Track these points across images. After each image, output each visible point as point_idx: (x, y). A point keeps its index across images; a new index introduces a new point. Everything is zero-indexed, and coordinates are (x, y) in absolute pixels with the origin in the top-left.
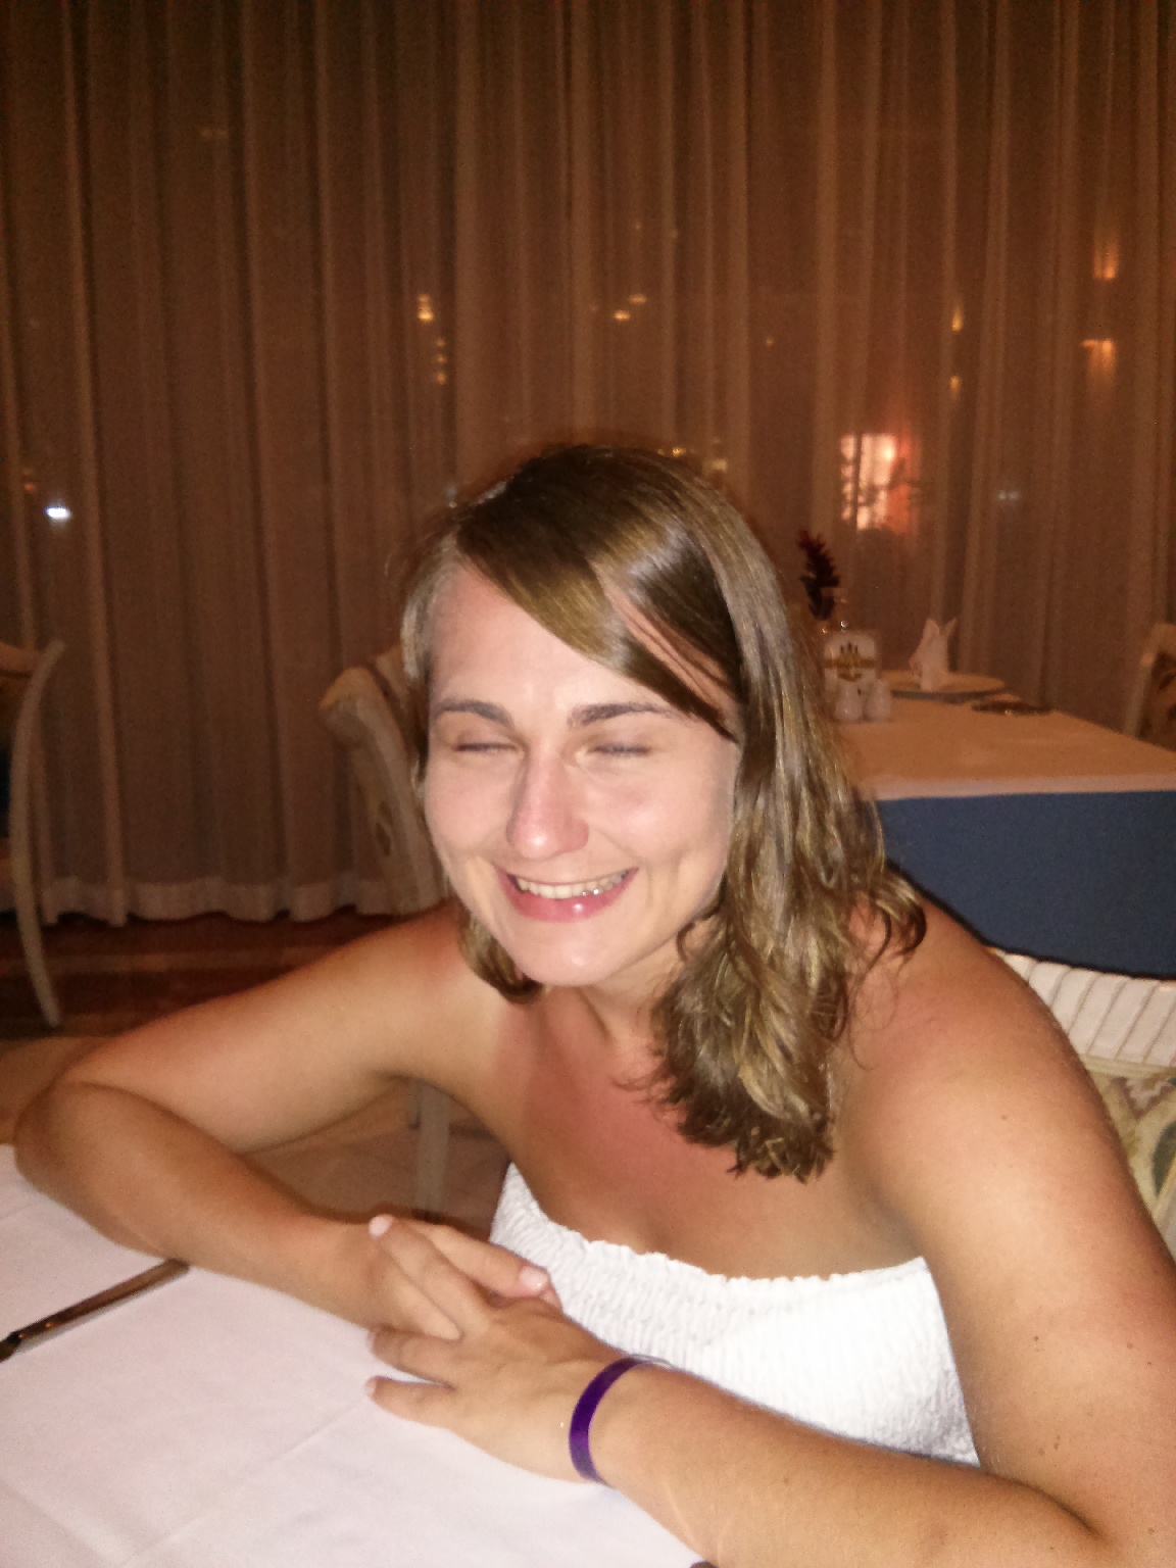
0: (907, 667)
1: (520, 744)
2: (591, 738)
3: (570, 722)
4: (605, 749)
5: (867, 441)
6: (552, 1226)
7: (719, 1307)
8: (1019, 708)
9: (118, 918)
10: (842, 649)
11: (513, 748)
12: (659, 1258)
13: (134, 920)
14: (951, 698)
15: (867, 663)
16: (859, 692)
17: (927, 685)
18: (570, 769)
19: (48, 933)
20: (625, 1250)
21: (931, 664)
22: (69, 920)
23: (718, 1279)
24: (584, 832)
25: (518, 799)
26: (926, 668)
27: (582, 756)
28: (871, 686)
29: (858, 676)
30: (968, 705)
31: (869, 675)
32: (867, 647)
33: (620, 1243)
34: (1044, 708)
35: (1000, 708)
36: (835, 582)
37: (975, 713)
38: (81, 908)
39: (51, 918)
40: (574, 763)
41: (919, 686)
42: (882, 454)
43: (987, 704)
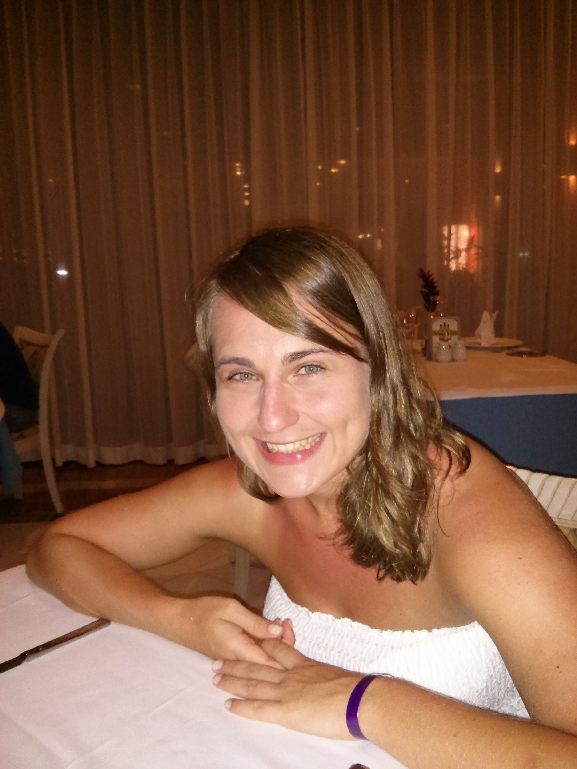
0: (474, 336)
1: (260, 376)
3: (283, 362)
5: (453, 228)
6: (293, 605)
7: (377, 645)
8: (530, 354)
9: (92, 464)
10: (441, 326)
12: (347, 621)
13: (99, 464)
14: (496, 350)
15: (453, 333)
16: (450, 347)
17: (484, 344)
18: (286, 385)
19: (58, 471)
20: (330, 617)
21: (486, 333)
22: (68, 464)
23: (377, 631)
24: (297, 415)
25: (262, 403)
26: (483, 335)
27: (291, 378)
28: (455, 344)
29: (449, 339)
30: (504, 354)
31: (455, 338)
32: (453, 325)
33: (327, 613)
34: (543, 354)
35: (520, 354)
36: (437, 294)
37: (508, 357)
38: (75, 459)
39: (59, 463)
40: (288, 382)
41: (480, 344)
42: (462, 235)
43: (514, 352)
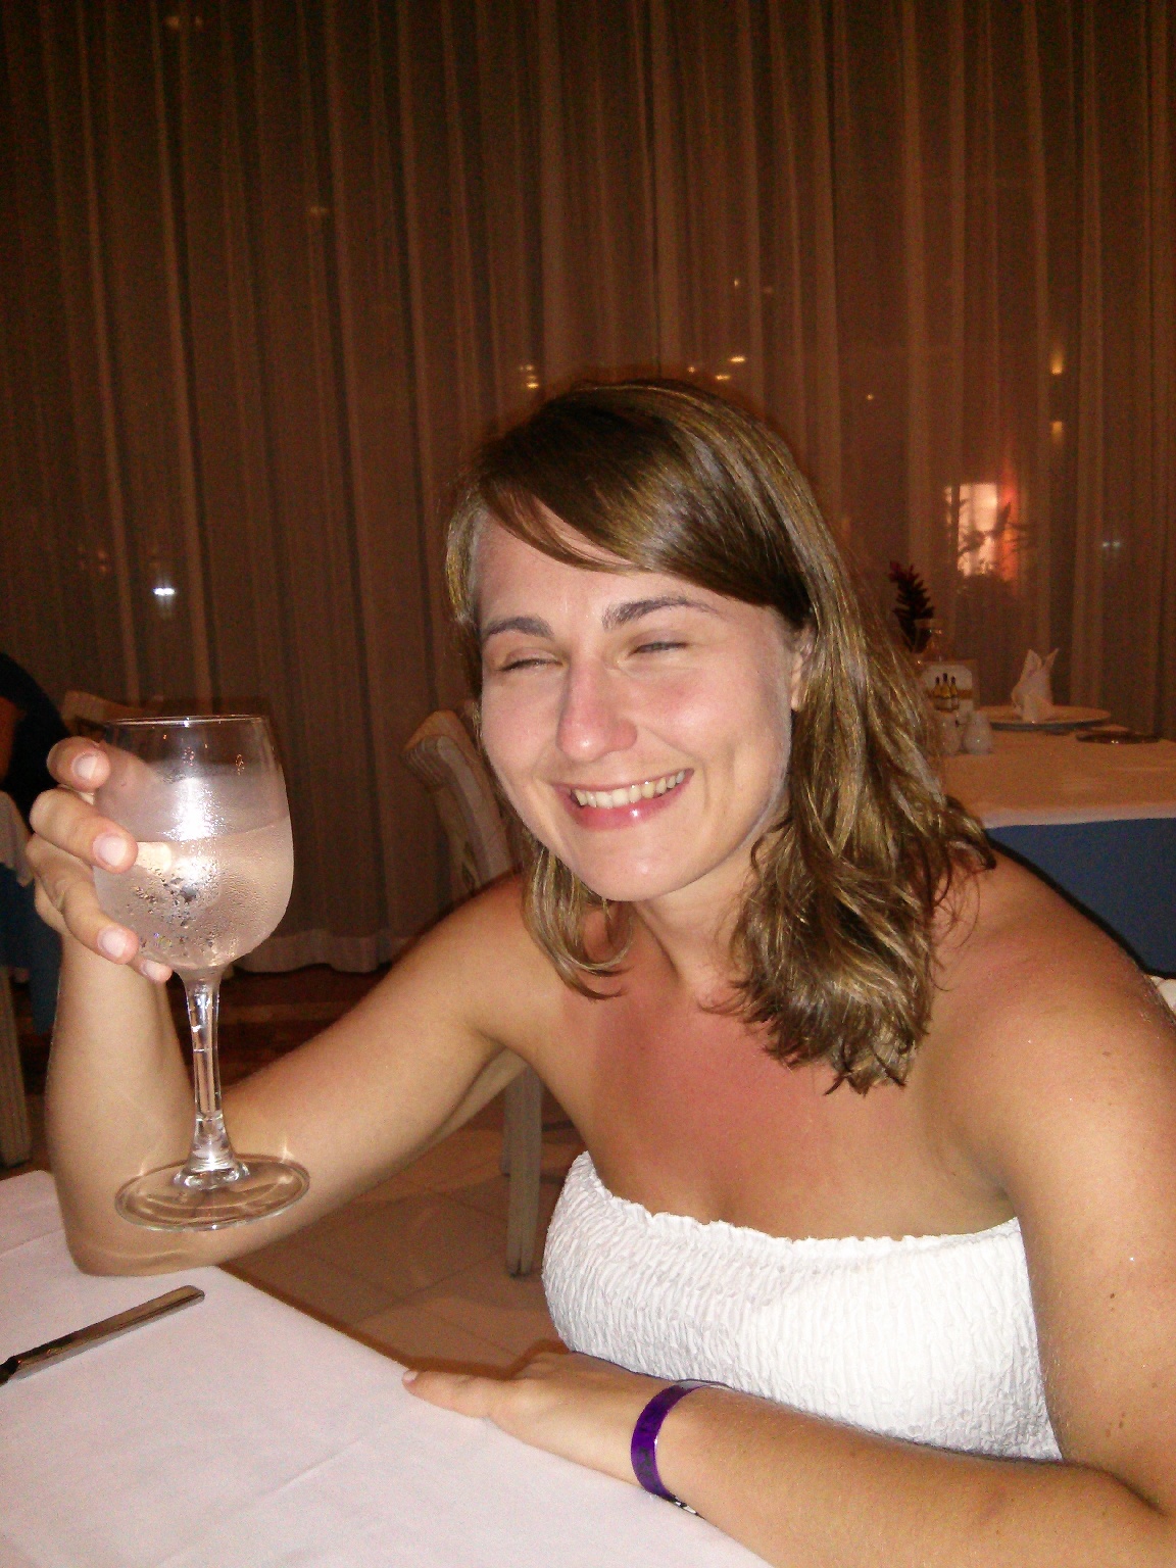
0: (1008, 702)
1: (563, 658)
2: (632, 640)
3: (606, 623)
4: (643, 648)
5: (965, 490)
6: (616, 1201)
7: (782, 1269)
8: (1127, 738)
10: (938, 680)
11: (558, 663)
12: (722, 1226)
14: (1054, 729)
15: (964, 694)
16: (957, 723)
17: (1030, 717)
18: (613, 673)
20: (688, 1220)
21: (1032, 697)
23: (781, 1241)
24: (632, 731)
26: (1027, 699)
27: (623, 661)
28: (968, 716)
29: (956, 707)
30: (1072, 737)
31: (967, 706)
32: (964, 678)
33: (681, 1214)
34: (1155, 737)
35: (1106, 738)
36: (929, 614)
37: (1080, 743)
40: (616, 667)
41: (1021, 719)
42: (984, 503)
43: (1092, 734)
